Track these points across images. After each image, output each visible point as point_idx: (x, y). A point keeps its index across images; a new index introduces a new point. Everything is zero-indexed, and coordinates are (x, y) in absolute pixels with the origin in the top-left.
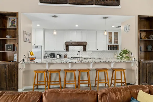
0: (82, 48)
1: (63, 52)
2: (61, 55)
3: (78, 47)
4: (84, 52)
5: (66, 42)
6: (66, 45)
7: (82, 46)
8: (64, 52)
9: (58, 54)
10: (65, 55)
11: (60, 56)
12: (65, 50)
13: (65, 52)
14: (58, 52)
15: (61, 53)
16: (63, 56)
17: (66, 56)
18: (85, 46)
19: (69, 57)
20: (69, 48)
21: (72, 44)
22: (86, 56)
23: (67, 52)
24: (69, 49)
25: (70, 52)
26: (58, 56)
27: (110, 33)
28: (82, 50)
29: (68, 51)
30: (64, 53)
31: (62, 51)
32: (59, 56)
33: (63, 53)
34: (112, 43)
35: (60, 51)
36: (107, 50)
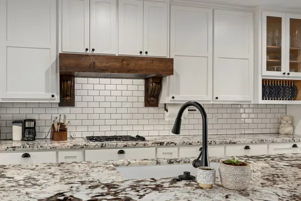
0: (143, 88)
1: (43, 111)
2: (32, 124)
3: (124, 88)
4: (152, 110)
5: (63, 57)
6: (64, 70)
7: (142, 82)
8: (48, 111)
9: (17, 118)
10: (57, 127)
11: (30, 132)
12: (57, 99)
13: (55, 111)
14: (16, 111)
15: (35, 117)
16: (45, 131)
17: (60, 132)
18: (159, 80)
19: (78, 135)
20: (76, 87)
21: (98, 64)
22: (161, 128)
23: (66, 110)
24: (77, 93)
25: (79, 110)
26: (17, 131)
27: (274, 23)
28: (143, 99)
29: (71, 103)
30: (48, 117)
31: (39, 105)
32: (24, 129)
33: (42, 117)
34: (279, 70)
35: (26, 105)
36: (261, 102)
